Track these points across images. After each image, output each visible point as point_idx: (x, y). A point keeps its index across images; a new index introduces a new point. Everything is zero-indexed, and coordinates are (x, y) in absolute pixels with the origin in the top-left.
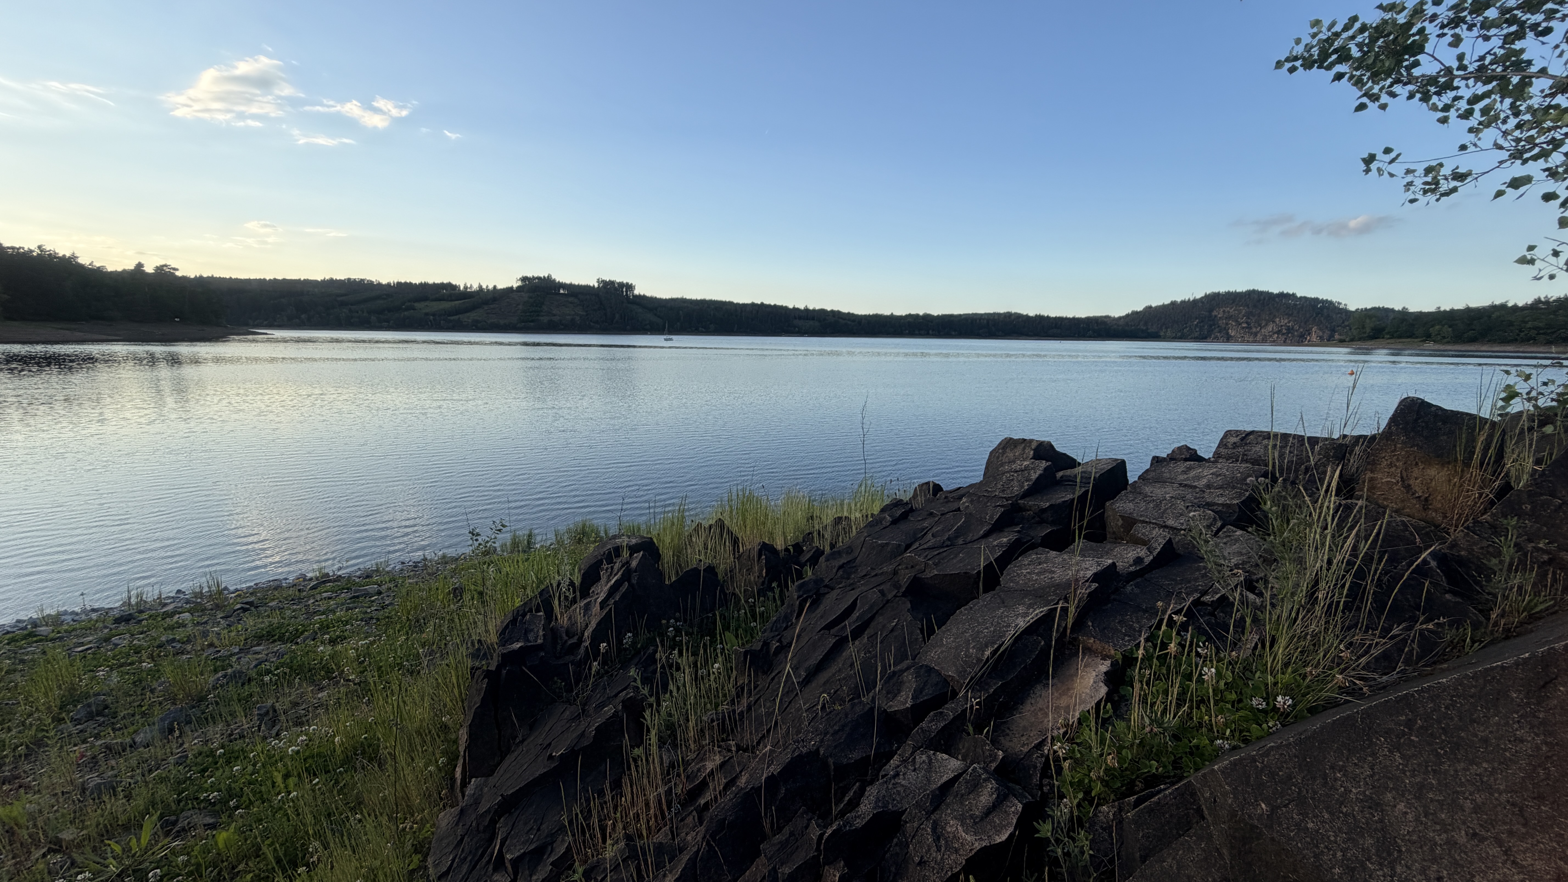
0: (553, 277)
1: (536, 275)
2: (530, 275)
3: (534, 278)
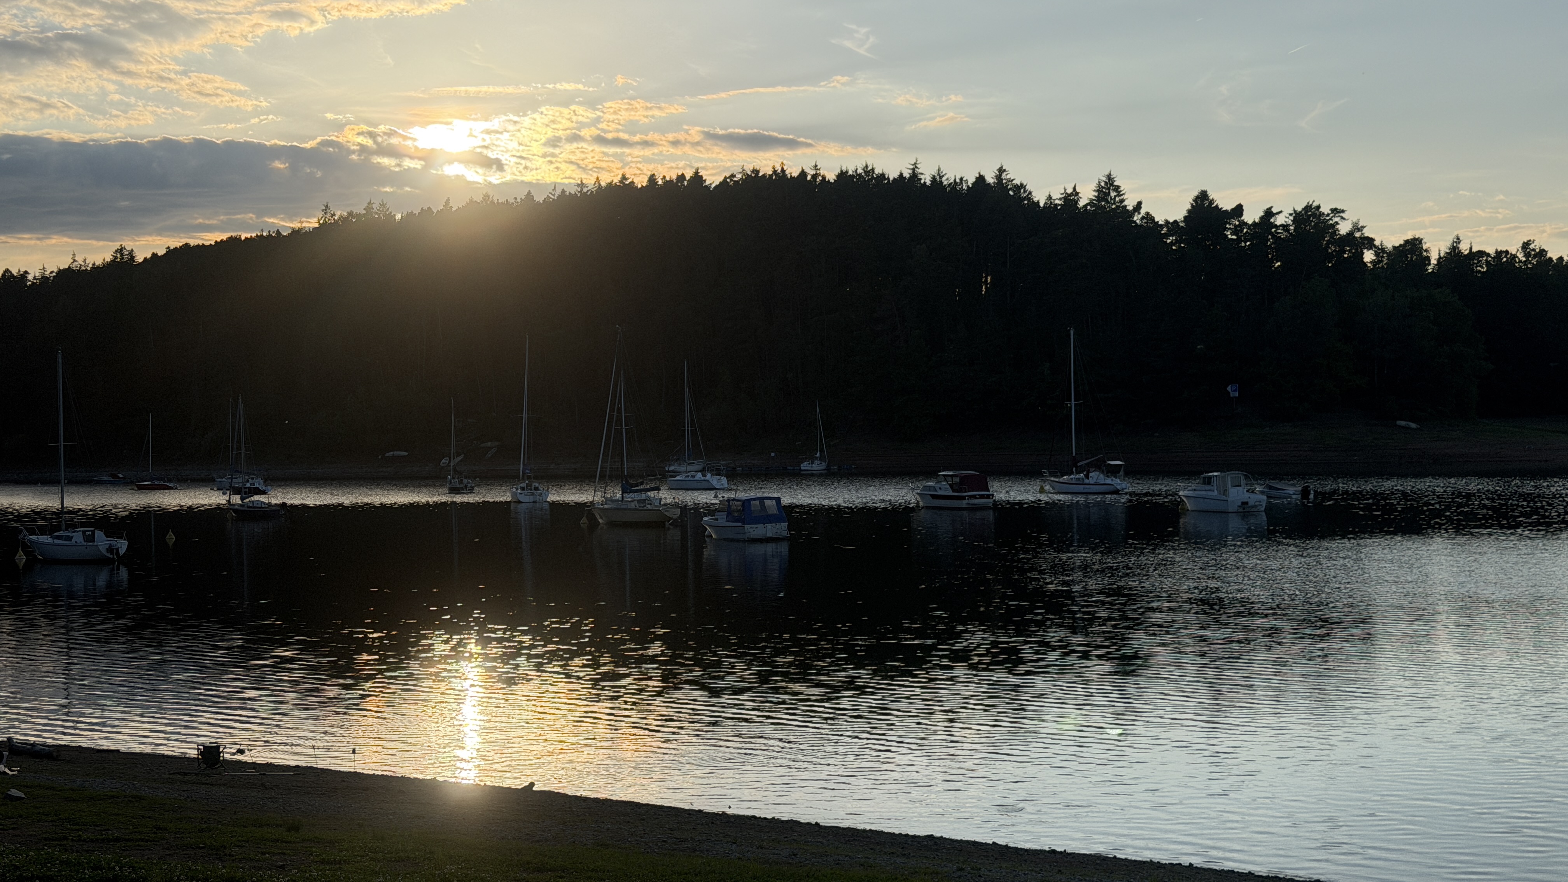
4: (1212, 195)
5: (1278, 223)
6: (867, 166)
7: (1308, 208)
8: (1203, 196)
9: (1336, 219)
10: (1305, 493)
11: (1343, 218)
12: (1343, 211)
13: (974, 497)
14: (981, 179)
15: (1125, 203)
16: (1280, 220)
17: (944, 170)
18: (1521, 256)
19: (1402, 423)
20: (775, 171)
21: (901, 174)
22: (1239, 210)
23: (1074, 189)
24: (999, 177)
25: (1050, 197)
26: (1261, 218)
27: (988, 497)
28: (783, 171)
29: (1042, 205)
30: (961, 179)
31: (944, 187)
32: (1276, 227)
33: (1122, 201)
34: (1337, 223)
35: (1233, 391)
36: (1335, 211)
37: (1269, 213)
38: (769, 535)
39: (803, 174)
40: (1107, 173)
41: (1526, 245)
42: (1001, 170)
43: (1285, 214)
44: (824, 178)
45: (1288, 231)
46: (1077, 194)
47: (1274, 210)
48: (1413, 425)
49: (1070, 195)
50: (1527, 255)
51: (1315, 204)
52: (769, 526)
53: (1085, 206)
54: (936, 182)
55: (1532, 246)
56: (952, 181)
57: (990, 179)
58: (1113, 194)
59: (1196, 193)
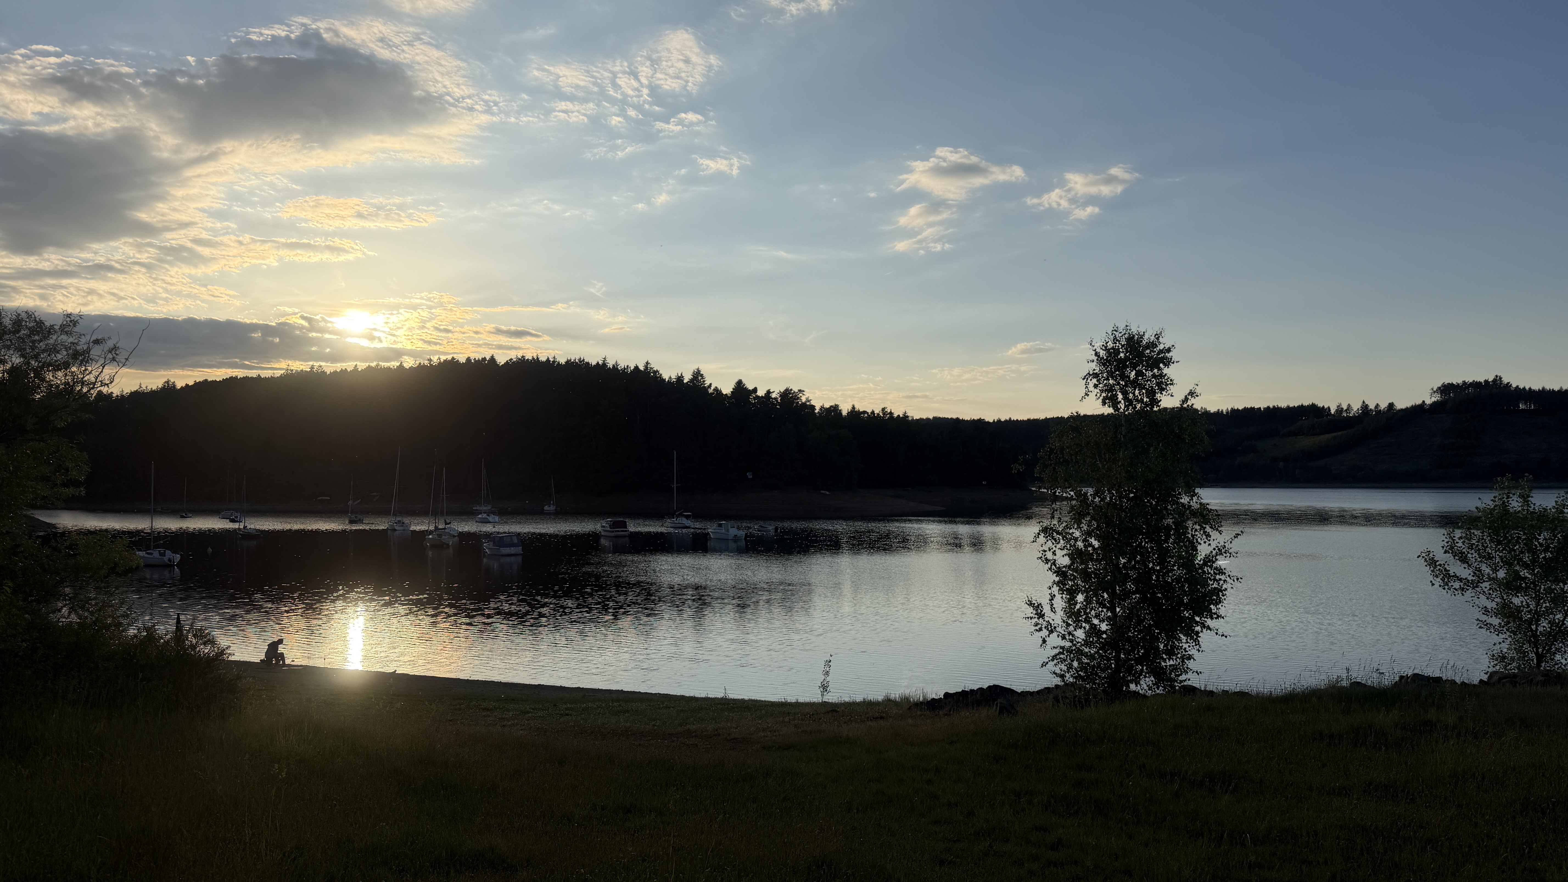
0: (1505, 380)
1: (1469, 379)
2: (1457, 380)
3: (1465, 385)
4: (744, 381)
5: (773, 397)
6: (580, 359)
7: (787, 390)
8: (740, 383)
9: (801, 395)
10: (776, 529)
11: (803, 394)
12: (804, 391)
13: (618, 531)
14: (637, 368)
15: (706, 382)
16: (774, 395)
17: (619, 362)
18: (881, 414)
19: (823, 492)
20: (533, 359)
21: (598, 363)
22: (755, 390)
23: (682, 374)
24: (646, 367)
25: (670, 377)
26: (765, 394)
27: (626, 531)
28: (538, 358)
29: (667, 380)
30: (628, 366)
31: (619, 371)
32: (772, 398)
33: (704, 381)
34: (801, 396)
35: (750, 475)
36: (800, 391)
37: (769, 392)
38: (513, 552)
39: (548, 360)
40: (697, 368)
41: (883, 409)
42: (647, 363)
43: (776, 393)
44: (559, 363)
45: (777, 401)
46: (683, 377)
47: (771, 391)
48: (828, 493)
49: (680, 377)
50: (884, 414)
51: (790, 388)
52: (512, 548)
53: (687, 383)
54: (615, 368)
55: (886, 410)
56: (623, 367)
57: (642, 368)
58: (700, 378)
59: (737, 381)
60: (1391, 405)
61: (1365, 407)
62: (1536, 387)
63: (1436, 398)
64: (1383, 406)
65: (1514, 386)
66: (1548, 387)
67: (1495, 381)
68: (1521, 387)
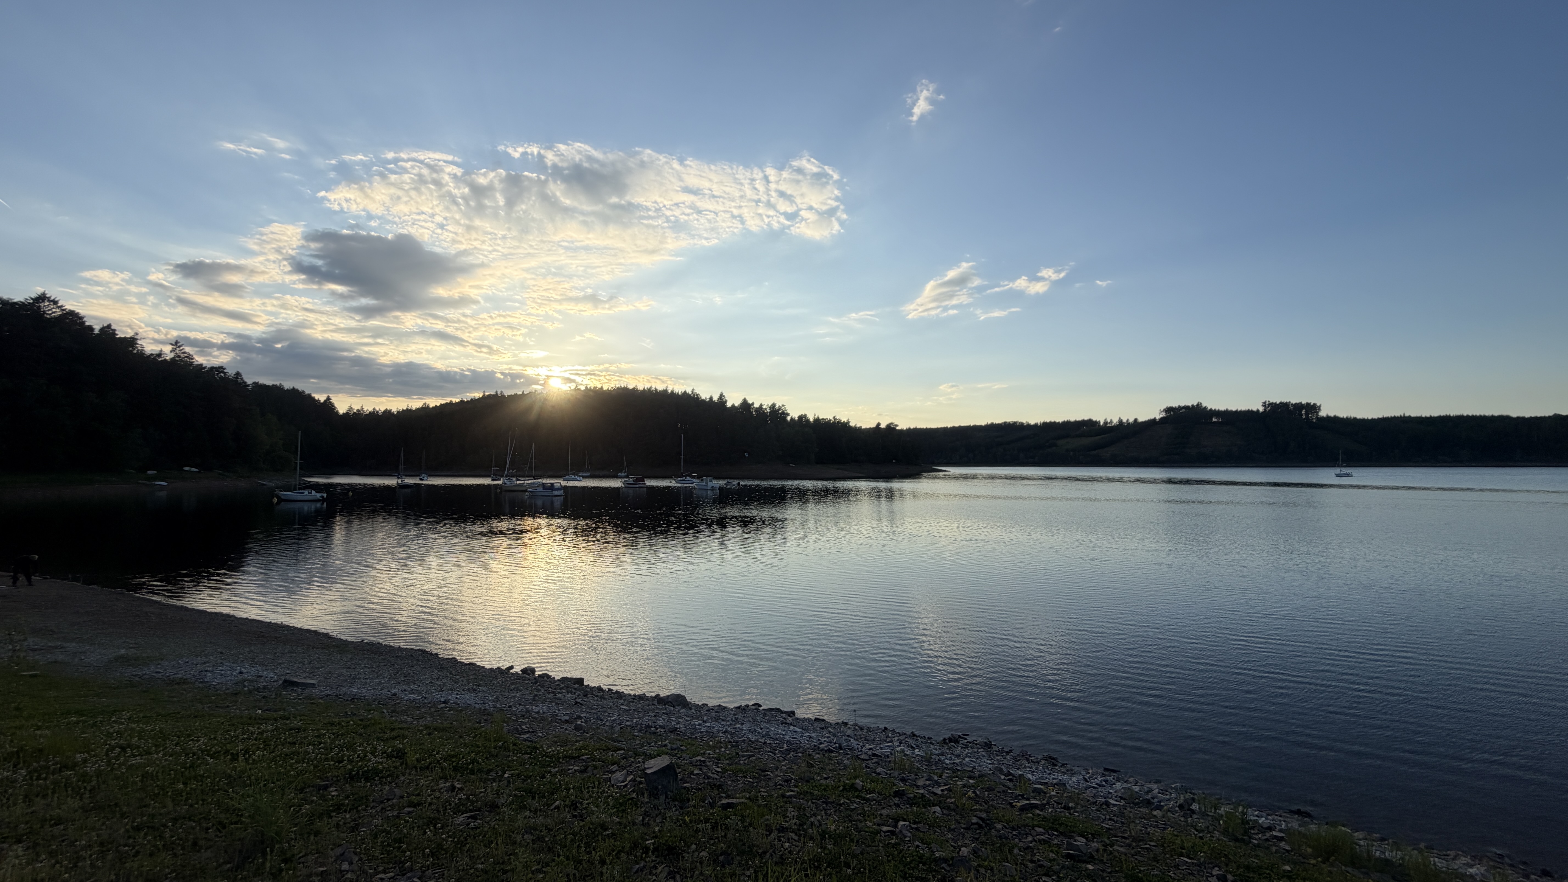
0: (1204, 405)
1: (1182, 404)
2: (1175, 404)
3: (1180, 408)
4: (747, 399)
7: (773, 405)
8: (744, 400)
13: (640, 484)
15: (725, 401)
19: (791, 465)
22: (753, 404)
27: (644, 484)
35: (746, 455)
36: (781, 406)
37: (761, 405)
40: (721, 393)
43: (766, 406)
45: (767, 411)
51: (775, 404)
58: (722, 399)
60: (1136, 420)
61: (1121, 421)
62: (1222, 408)
63: (1163, 415)
64: (1131, 420)
65: (1209, 408)
66: (1230, 409)
67: (1198, 405)
68: (1213, 409)
